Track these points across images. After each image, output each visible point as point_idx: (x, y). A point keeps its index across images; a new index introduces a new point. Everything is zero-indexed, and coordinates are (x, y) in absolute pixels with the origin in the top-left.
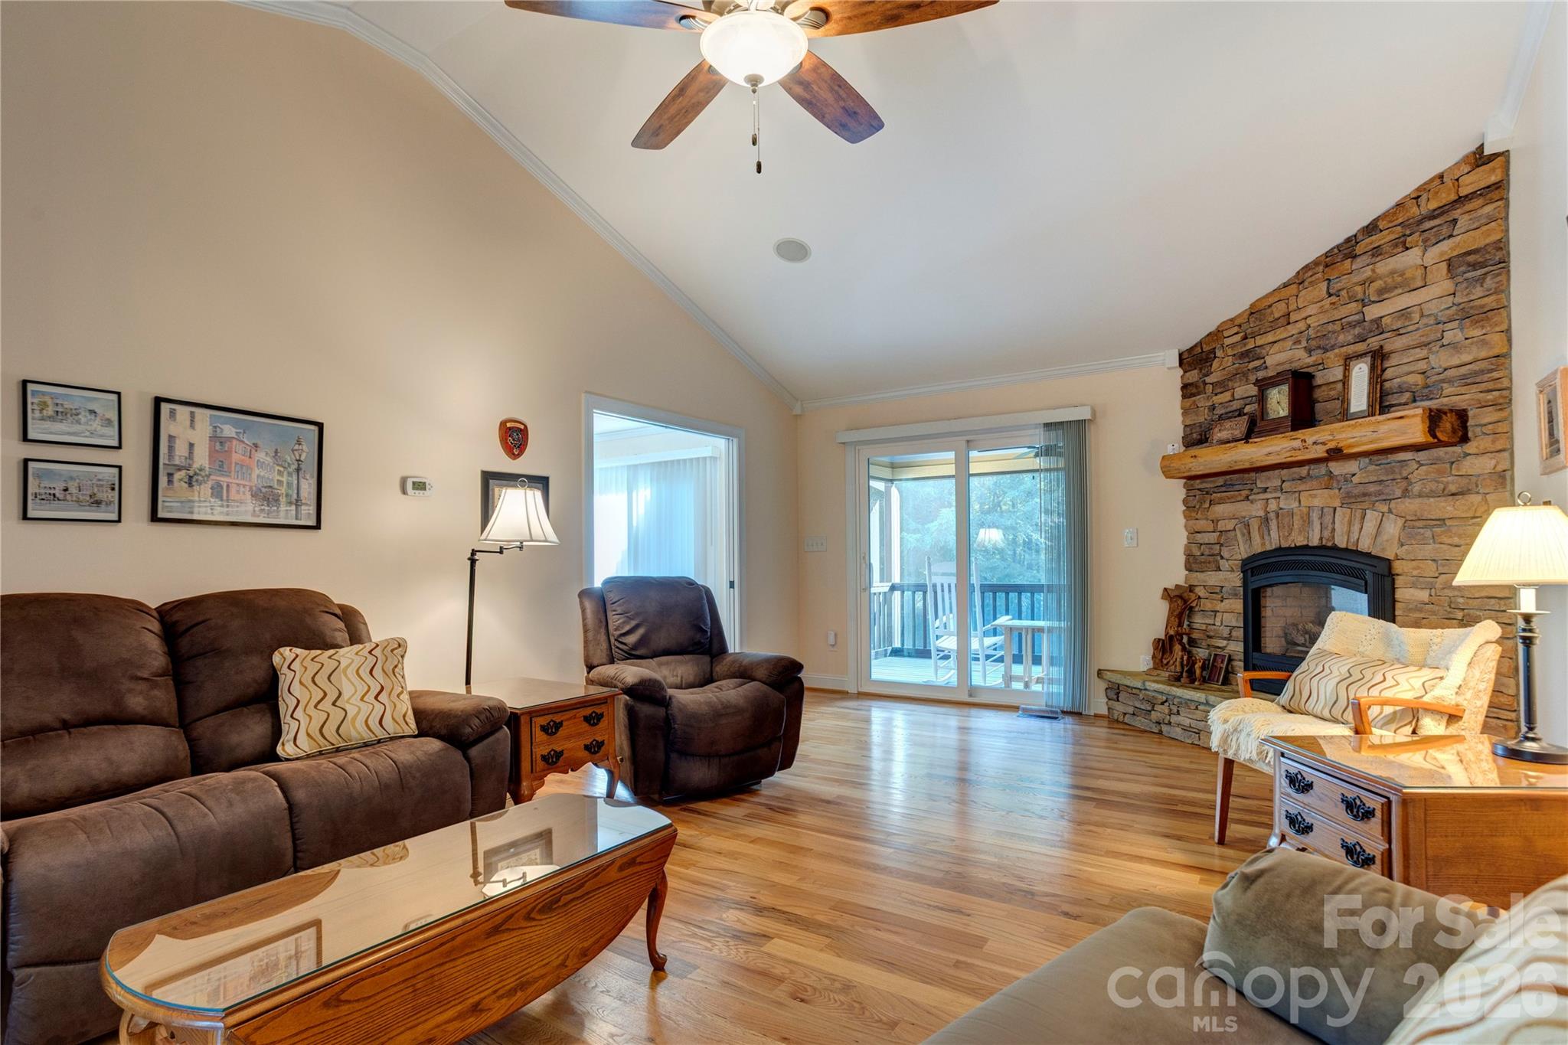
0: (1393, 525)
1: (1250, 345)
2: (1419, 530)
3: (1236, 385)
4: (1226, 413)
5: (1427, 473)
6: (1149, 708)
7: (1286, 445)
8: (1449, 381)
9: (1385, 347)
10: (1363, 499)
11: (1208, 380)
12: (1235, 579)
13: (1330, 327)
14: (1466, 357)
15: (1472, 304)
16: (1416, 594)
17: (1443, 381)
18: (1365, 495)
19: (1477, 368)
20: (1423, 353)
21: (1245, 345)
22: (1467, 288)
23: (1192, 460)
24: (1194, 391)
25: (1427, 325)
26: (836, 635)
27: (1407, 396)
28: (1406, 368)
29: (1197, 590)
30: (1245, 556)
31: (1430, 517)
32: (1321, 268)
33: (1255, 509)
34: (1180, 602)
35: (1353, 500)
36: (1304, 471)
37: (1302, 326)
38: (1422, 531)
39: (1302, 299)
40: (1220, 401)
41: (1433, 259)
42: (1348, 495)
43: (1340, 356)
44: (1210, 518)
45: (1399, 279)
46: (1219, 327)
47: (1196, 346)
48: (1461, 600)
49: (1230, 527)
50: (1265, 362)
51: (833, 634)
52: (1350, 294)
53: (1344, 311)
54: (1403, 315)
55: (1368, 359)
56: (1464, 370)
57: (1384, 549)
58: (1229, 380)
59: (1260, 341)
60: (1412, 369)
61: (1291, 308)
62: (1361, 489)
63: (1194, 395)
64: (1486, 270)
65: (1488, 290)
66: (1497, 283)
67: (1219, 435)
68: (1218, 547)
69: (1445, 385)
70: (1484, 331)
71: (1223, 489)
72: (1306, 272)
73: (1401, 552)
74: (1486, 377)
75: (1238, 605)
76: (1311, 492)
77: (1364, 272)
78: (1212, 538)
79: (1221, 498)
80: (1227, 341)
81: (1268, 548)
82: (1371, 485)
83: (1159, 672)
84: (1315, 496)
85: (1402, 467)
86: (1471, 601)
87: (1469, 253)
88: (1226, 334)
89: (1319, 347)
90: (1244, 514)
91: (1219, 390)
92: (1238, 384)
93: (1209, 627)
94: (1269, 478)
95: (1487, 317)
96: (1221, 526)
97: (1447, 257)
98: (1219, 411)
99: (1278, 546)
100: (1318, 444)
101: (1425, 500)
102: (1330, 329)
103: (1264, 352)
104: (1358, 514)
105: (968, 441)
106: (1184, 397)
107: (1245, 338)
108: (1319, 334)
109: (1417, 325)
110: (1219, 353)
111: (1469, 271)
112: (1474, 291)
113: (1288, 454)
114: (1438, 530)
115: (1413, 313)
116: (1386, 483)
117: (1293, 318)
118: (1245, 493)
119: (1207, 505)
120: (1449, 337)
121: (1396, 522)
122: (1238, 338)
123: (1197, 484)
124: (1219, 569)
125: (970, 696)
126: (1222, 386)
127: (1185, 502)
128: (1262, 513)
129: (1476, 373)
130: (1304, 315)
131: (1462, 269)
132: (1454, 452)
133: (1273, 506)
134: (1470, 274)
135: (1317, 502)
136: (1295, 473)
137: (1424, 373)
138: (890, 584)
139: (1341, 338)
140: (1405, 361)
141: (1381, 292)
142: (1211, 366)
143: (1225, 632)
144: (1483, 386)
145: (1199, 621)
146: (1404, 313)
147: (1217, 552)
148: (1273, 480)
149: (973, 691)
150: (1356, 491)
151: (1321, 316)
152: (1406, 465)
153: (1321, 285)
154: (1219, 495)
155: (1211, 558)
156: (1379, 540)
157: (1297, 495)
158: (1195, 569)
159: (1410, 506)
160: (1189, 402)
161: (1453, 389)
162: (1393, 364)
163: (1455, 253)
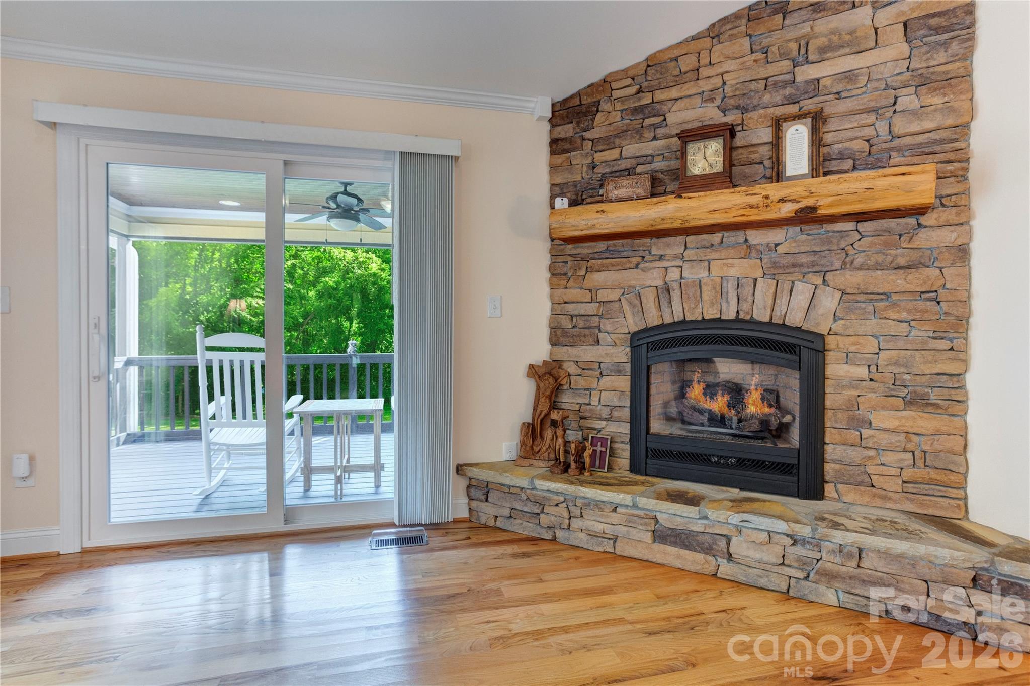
0: (830, 299)
1: (646, 99)
2: (859, 304)
3: (624, 143)
4: (612, 173)
5: (872, 245)
6: (538, 511)
7: (738, 202)
8: (899, 149)
9: (825, 110)
10: (792, 270)
11: (587, 135)
12: (622, 355)
13: (753, 86)
14: (929, 125)
15: (931, 70)
16: (852, 371)
17: (892, 149)
18: (794, 266)
19: (938, 137)
20: (872, 118)
21: (639, 99)
22: (929, 52)
23: (599, 215)
24: (567, 146)
25: (876, 89)
26: (32, 459)
27: (848, 164)
28: (850, 134)
29: (565, 365)
30: (634, 329)
31: (876, 290)
32: (744, 21)
33: (653, 278)
34: (551, 380)
35: (781, 271)
36: (716, 238)
37: (718, 81)
38: (863, 305)
39: (717, 54)
40: (604, 159)
41: (887, 19)
42: (775, 265)
43: (765, 117)
44: (587, 286)
45: (847, 37)
46: (607, 76)
47: (572, 97)
48: (907, 377)
49: (614, 295)
50: (665, 119)
51: (24, 458)
52: (782, 51)
53: (771, 70)
54: (846, 78)
55: (809, 121)
56: (920, 139)
57: (818, 324)
58: (615, 136)
59: (660, 96)
60: (858, 134)
61: (702, 62)
62: (789, 260)
63: (567, 151)
64: (952, 34)
65: (952, 56)
66: (965, 48)
67: (616, 192)
68: (597, 319)
69: (894, 154)
70: (946, 99)
71: (607, 255)
72: (724, 25)
73: (838, 326)
74: (948, 147)
75: (624, 383)
76: (725, 261)
77: (803, 28)
78: (591, 308)
79: (603, 265)
80: (616, 94)
81: (668, 320)
82: (803, 255)
83: (531, 461)
84: (732, 266)
85: (842, 237)
86: (918, 378)
87: (933, 15)
88: (614, 85)
89: (737, 107)
90: (633, 283)
91: (601, 148)
92: (627, 142)
93: (583, 407)
94: (668, 245)
95: (950, 84)
96: (602, 295)
97: (904, 19)
98: (600, 170)
99: (682, 318)
100: (786, 201)
101: (871, 273)
102: (753, 88)
103: (665, 108)
104: (787, 286)
105: (286, 163)
106: (553, 153)
107: (639, 91)
108: (738, 93)
109: (864, 89)
110: (605, 106)
111: (931, 35)
112: (935, 56)
113: (741, 212)
114: (881, 305)
115: (862, 75)
116: (823, 254)
117: (704, 72)
118: (635, 260)
119: (583, 273)
120: (901, 104)
121: (833, 296)
122: (633, 90)
123: (570, 248)
124: (598, 343)
125: (286, 521)
126: (607, 142)
127: (551, 268)
128: (659, 283)
129: (935, 142)
130: (721, 70)
131: (922, 32)
132: (907, 224)
133: (674, 275)
134: (932, 37)
135: (734, 272)
136: (704, 240)
137: (868, 141)
138: (125, 359)
139: (767, 98)
140: (846, 127)
141: (823, 50)
142: (593, 120)
143: (605, 413)
144: (942, 157)
145: (568, 400)
146: (849, 76)
147: (596, 324)
148: (674, 246)
149: (290, 514)
150: (784, 261)
151: (742, 73)
152: (847, 236)
153: (742, 40)
154: (599, 262)
155: (587, 331)
156: (812, 313)
157: (706, 263)
158: (564, 343)
159: (851, 279)
160: (560, 159)
161: (903, 159)
162: (831, 129)
163: (915, 15)
